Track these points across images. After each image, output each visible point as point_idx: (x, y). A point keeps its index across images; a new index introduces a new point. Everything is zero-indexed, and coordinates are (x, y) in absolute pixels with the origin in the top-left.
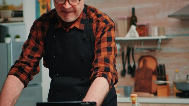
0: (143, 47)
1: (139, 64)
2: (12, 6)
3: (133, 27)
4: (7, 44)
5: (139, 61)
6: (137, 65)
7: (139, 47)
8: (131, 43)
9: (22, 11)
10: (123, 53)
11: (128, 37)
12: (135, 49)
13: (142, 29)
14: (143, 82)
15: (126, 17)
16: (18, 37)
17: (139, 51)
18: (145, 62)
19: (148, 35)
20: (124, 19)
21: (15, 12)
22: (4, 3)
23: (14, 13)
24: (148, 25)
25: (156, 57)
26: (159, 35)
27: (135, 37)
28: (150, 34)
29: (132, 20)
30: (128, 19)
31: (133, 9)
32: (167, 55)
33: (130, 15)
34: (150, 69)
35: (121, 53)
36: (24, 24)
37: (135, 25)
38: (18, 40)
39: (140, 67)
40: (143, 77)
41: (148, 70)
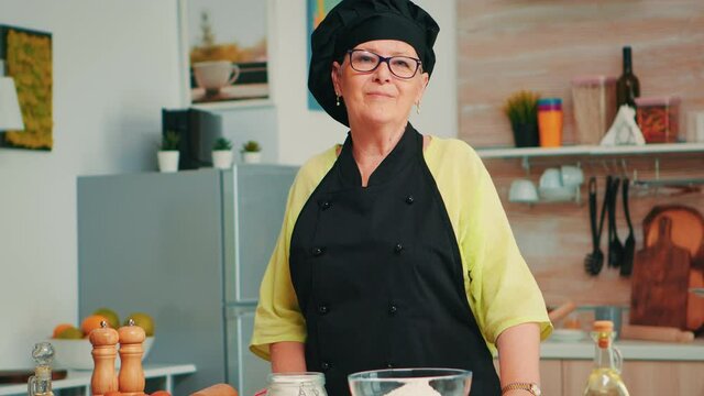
0: (658, 176)
1: (646, 234)
2: (232, 49)
3: (626, 113)
4: (221, 173)
5: (647, 222)
6: (639, 237)
7: (647, 177)
8: (620, 164)
9: (264, 65)
10: (593, 198)
11: (609, 144)
12: (632, 183)
13: (654, 120)
15: (602, 79)
16: (251, 148)
17: (647, 190)
18: (665, 229)
19: (675, 139)
20: (595, 86)
21: (241, 66)
22: (207, 38)
23: (238, 71)
24: (675, 104)
27: (634, 144)
28: (681, 136)
29: (624, 90)
30: (608, 84)
31: (627, 53)
33: (617, 73)
34: (683, 251)
35: (587, 196)
36: (272, 107)
37: (632, 104)
38: (253, 158)
39: (650, 243)
40: (660, 277)
41: (675, 252)
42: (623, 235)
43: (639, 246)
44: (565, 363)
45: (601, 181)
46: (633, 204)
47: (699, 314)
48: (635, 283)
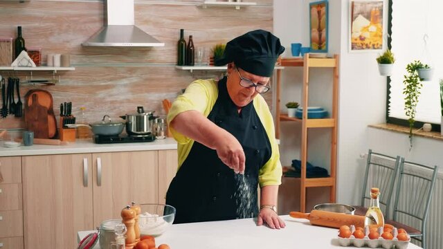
0: (32, 78)
1: (27, 101)
3: (24, 53)
5: (27, 96)
6: (23, 101)
10: (4, 86)
11: (15, 66)
12: (20, 81)
13: (34, 57)
14: (36, 124)
15: (11, 39)
18: (35, 98)
20: (8, 42)
25: (50, 91)
26: (62, 65)
27: (30, 67)
30: (13, 41)
31: (19, 28)
32: (64, 89)
33: (15, 37)
34: (44, 107)
37: (26, 50)
39: (29, 105)
40: (36, 118)
41: (41, 108)
42: (16, 101)
43: (23, 107)
44: (23, 157)
45: (6, 80)
46: (20, 89)
47: (52, 132)
48: (26, 120)
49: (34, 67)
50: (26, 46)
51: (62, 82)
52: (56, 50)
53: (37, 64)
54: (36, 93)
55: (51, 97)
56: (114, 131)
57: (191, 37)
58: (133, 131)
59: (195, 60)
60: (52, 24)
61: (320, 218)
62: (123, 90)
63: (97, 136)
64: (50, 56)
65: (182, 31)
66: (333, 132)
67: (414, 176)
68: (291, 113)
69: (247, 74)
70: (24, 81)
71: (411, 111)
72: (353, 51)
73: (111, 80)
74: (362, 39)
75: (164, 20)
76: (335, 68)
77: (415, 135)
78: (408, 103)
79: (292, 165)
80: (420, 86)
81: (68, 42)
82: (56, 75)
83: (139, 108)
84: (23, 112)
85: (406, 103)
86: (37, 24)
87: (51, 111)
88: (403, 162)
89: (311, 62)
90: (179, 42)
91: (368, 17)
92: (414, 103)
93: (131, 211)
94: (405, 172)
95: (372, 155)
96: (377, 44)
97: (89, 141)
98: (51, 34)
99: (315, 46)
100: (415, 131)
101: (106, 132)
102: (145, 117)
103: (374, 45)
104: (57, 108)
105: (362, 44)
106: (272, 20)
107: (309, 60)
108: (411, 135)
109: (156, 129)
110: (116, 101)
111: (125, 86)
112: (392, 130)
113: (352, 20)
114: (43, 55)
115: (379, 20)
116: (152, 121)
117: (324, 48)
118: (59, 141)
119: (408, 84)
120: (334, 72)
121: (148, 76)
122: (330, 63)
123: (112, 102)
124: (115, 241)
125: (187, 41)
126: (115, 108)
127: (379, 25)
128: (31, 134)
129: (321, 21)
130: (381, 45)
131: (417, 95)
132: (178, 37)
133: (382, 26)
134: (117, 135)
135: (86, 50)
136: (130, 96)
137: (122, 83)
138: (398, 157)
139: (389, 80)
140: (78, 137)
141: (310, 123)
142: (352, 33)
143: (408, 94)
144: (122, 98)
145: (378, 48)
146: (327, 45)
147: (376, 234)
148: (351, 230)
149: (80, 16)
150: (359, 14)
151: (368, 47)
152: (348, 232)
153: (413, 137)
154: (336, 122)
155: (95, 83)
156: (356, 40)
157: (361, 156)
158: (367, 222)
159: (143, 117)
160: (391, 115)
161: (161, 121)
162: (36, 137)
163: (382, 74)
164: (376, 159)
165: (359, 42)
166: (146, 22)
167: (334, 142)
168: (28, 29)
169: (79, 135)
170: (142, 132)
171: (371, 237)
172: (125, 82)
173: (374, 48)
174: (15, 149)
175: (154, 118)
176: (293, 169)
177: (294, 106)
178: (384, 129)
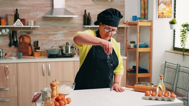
0: (22, 31)
1: (20, 40)
5: (20, 38)
6: (18, 40)
10: (10, 34)
11: (15, 25)
13: (23, 21)
14: (24, 50)
18: (23, 39)
19: (27, 25)
20: (12, 15)
26: (34, 25)
27: (21, 26)
29: (16, 16)
30: (14, 15)
31: (17, 10)
33: (15, 13)
34: (27, 43)
37: (19, 19)
39: (21, 42)
40: (24, 47)
41: (26, 43)
42: (15, 40)
43: (18, 43)
44: (17, 64)
45: (11, 31)
46: (17, 35)
47: (30, 53)
48: (19, 48)
49: (23, 26)
50: (20, 17)
51: (34, 32)
52: (32, 19)
53: (24, 24)
54: (23, 37)
55: (30, 38)
56: (56, 53)
57: (89, 13)
58: (64, 53)
59: (91, 23)
60: (30, 8)
61: (138, 88)
62: (60, 35)
63: (49, 55)
64: (30, 21)
65: (85, 10)
66: (150, 54)
67: (184, 72)
68: (132, 45)
69: (107, 26)
70: (19, 32)
71: (184, 44)
72: (159, 19)
73: (55, 31)
74: (162, 13)
75: (78, 6)
76: (151, 26)
77: (185, 55)
78: (182, 41)
79: (133, 68)
80: (187, 34)
81: (37, 15)
82: (32, 29)
83: (67, 43)
84: (18, 45)
85: (181, 41)
86: (24, 8)
87: (30, 45)
88: (180, 66)
89: (140, 24)
90: (84, 15)
91: (165, 4)
92: (185, 41)
93: (54, 83)
94: (181, 70)
95: (167, 63)
96: (169, 16)
97: (46, 57)
98: (30, 12)
99: (143, 17)
100: (185, 53)
101: (53, 53)
102: (69, 47)
103: (168, 16)
104: (32, 43)
105: (163, 16)
106: (124, 6)
107: (139, 23)
108: (183, 55)
109: (74, 52)
110: (57, 40)
111: (61, 34)
112: (175, 53)
113: (158, 6)
114: (27, 21)
115: (170, 6)
116: (72, 49)
117: (146, 18)
118: (33, 57)
119: (182, 33)
120: (151, 28)
121: (71, 30)
122: (148, 24)
123: (56, 41)
124: (47, 95)
125: (88, 15)
126: (57, 43)
127: (170, 8)
128: (21, 54)
129: (145, 6)
130: (171, 16)
131: (186, 37)
132: (84, 13)
133: (171, 8)
134: (57, 55)
135: (45, 19)
136: (63, 38)
137: (60, 33)
138: (178, 64)
139: (174, 31)
140: (41, 56)
141: (140, 50)
142: (158, 11)
143: (182, 37)
144: (60, 39)
145: (170, 18)
146: (148, 16)
147: (161, 95)
148: (150, 93)
149: (42, 4)
150: (161, 3)
151: (165, 17)
152: (149, 94)
153: (184, 56)
154: (151, 49)
155: (49, 33)
156: (160, 14)
157: (162, 64)
158: (158, 89)
159: (68, 47)
160: (175, 46)
161: (76, 49)
162: (23, 55)
163: (171, 28)
164: (168, 65)
165: (161, 15)
166: (70, 7)
167: (150, 58)
168: (20, 10)
169: (41, 55)
170: (68, 53)
171: (159, 96)
172: (61, 32)
173: (168, 18)
174: (14, 60)
175: (73, 47)
176: (133, 70)
177: (133, 42)
178: (172, 52)
